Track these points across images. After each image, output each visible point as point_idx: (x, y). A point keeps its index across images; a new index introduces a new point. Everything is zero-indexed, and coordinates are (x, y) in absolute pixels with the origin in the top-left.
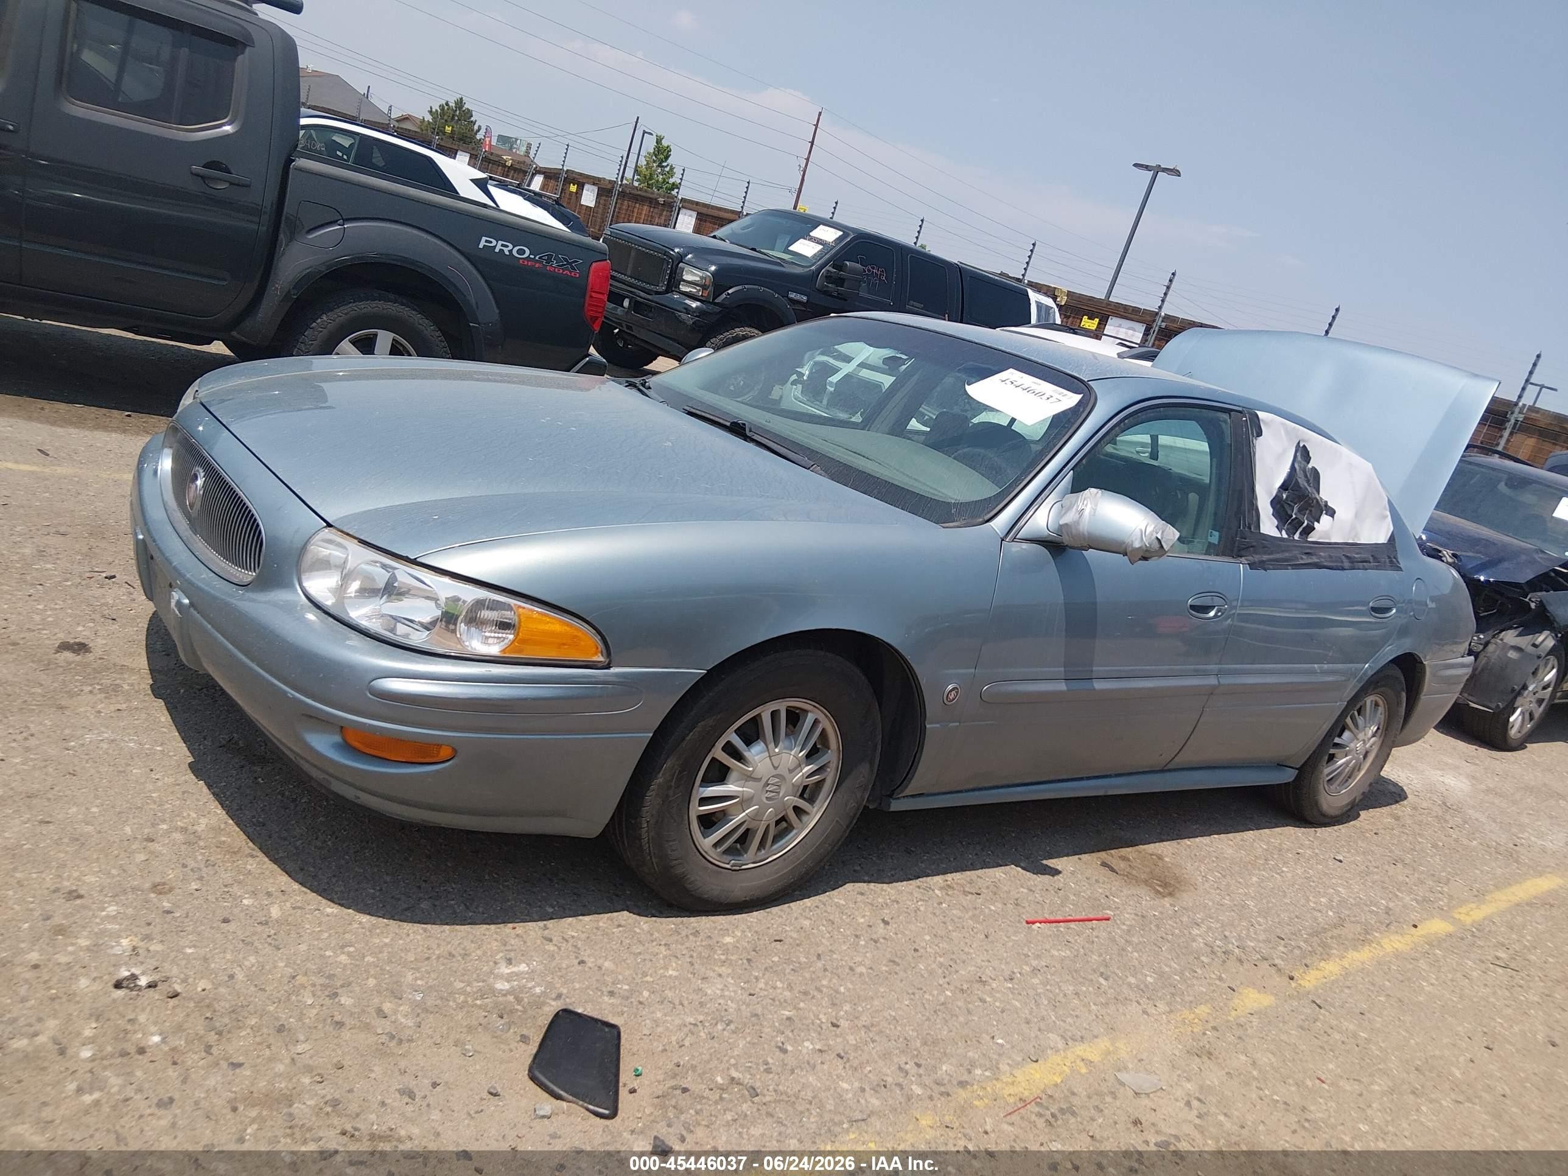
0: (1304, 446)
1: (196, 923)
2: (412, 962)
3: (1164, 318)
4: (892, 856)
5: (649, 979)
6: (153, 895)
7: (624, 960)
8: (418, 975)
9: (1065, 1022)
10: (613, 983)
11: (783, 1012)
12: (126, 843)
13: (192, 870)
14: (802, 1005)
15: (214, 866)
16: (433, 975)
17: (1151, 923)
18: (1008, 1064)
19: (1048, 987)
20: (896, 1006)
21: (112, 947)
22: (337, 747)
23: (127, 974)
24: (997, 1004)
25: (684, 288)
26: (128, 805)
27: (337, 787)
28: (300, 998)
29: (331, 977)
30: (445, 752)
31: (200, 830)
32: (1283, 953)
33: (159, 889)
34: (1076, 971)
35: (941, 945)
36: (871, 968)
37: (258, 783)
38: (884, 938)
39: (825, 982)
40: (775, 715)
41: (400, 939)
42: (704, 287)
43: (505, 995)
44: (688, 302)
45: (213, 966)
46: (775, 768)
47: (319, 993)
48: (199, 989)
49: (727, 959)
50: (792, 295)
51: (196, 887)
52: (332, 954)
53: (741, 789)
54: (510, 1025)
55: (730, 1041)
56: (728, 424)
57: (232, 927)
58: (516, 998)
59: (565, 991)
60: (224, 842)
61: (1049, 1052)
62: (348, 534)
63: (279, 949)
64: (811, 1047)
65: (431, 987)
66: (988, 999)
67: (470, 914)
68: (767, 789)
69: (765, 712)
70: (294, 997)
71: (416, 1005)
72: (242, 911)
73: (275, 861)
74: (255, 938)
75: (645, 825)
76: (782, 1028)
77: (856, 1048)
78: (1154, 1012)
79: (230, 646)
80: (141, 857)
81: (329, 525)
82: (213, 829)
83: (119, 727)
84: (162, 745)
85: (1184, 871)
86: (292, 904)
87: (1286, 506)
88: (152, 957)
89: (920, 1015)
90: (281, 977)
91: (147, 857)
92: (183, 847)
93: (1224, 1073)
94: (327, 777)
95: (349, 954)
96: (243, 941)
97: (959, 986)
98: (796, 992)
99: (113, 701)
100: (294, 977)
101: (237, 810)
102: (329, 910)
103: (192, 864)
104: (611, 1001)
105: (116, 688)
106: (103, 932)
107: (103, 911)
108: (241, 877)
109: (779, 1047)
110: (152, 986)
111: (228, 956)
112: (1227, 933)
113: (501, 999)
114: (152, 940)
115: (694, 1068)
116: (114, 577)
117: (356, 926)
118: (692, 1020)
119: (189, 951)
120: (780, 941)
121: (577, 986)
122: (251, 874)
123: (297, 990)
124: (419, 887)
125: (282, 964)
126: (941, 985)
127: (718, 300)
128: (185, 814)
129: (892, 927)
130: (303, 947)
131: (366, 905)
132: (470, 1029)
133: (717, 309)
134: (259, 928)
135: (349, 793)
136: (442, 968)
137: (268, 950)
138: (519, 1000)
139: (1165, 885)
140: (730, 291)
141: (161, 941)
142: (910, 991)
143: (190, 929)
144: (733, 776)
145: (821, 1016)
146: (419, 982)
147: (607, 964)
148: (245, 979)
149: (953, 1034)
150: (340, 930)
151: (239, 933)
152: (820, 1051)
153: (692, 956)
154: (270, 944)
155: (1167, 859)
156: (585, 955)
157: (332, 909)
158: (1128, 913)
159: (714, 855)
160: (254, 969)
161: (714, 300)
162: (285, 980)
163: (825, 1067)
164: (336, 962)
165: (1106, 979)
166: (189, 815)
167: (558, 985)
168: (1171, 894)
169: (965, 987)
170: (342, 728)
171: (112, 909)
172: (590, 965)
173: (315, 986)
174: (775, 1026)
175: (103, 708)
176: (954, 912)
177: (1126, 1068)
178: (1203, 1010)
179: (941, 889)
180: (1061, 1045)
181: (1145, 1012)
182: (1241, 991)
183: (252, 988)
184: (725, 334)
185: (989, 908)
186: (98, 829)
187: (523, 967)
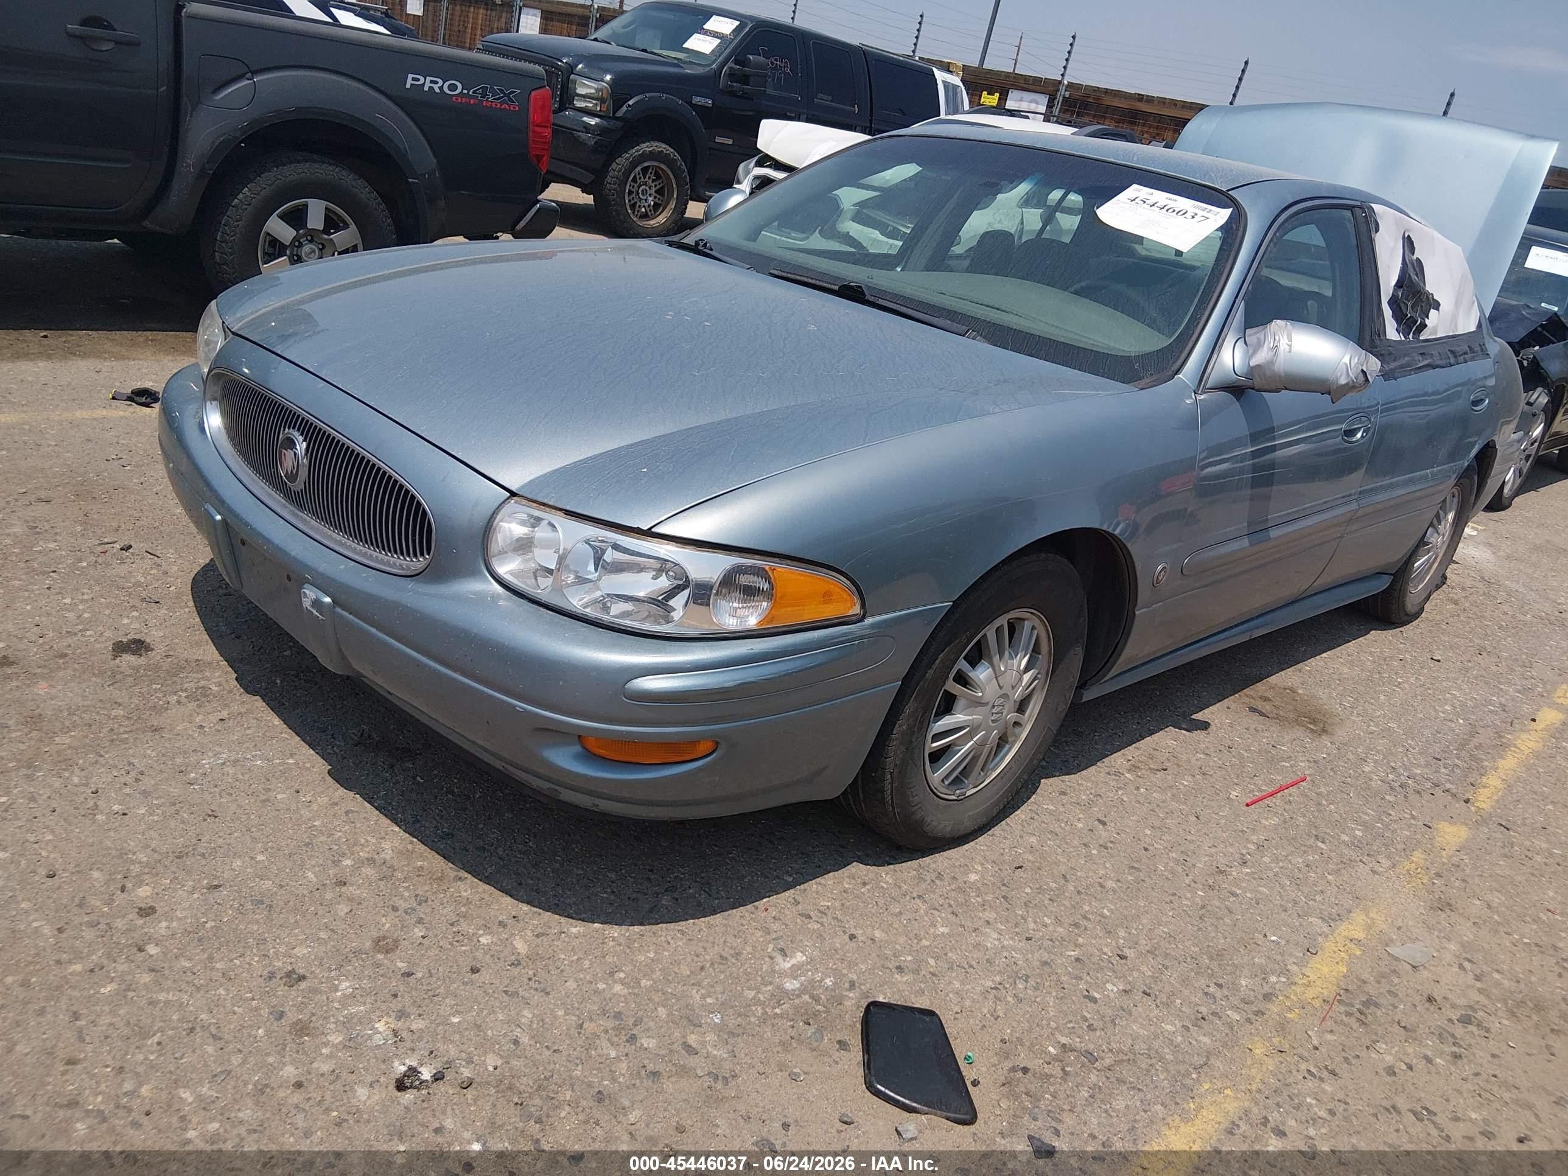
0: (1409, 236)
1: (444, 980)
2: (689, 976)
3: (1067, 86)
4: (1066, 742)
5: (925, 942)
6: (380, 956)
7: (891, 925)
8: (703, 991)
9: (1315, 900)
10: (895, 955)
11: (1068, 953)
12: (317, 894)
13: (406, 913)
14: (1081, 940)
15: (426, 901)
16: (719, 989)
17: (1326, 769)
18: (1294, 963)
19: (1281, 864)
20: (1164, 920)
21: (370, 1037)
22: (578, 757)
23: (403, 1069)
24: (1249, 895)
25: (579, 104)
26: (295, 843)
27: (567, 795)
28: (599, 1051)
29: (618, 1015)
30: (704, 747)
31: (388, 857)
32: (1447, 775)
33: (385, 945)
34: (1293, 839)
35: (1163, 837)
36: (1118, 881)
37: (419, 783)
38: (1112, 842)
39: (1087, 908)
40: (999, 630)
41: (664, 950)
42: (602, 100)
43: (799, 996)
44: (585, 119)
45: (489, 1033)
46: (1001, 687)
47: (616, 1039)
48: (491, 1069)
49: (984, 901)
50: (696, 100)
51: (421, 934)
52: (604, 986)
53: (970, 718)
54: (820, 1030)
55: (1038, 1000)
56: (836, 288)
57: (484, 976)
58: (812, 997)
59: (855, 977)
60: (422, 867)
61: (1320, 939)
62: (544, 504)
63: (548, 994)
64: (1115, 989)
65: (723, 1004)
66: (1238, 892)
67: (716, 902)
68: (994, 711)
69: (990, 632)
70: (593, 1052)
71: (719, 1029)
72: (485, 953)
73: (487, 880)
74: (516, 985)
75: (889, 776)
76: (1076, 972)
77: (1156, 979)
78: (1381, 869)
79: (414, 654)
80: (343, 909)
81: (513, 494)
82: (401, 852)
83: (234, 742)
84: (292, 755)
85: (1320, 702)
86: (533, 931)
87: (1402, 305)
88: (421, 1038)
89: (1190, 927)
90: (568, 1029)
91: (349, 908)
92: (382, 884)
93: (1470, 924)
94: (553, 786)
95: (622, 982)
96: (506, 992)
97: (1205, 882)
98: (1066, 925)
99: (209, 708)
100: (581, 1026)
101: (414, 823)
102: (574, 930)
103: (402, 905)
104: (905, 979)
105: (205, 691)
106: (350, 1018)
107: (336, 990)
108: (463, 909)
109: (1085, 997)
110: (438, 1077)
111: (500, 1017)
112: (1393, 764)
113: (797, 1001)
114: (409, 1016)
115: (1020, 1040)
116: (130, 547)
117: (611, 944)
118: (990, 984)
119: (456, 1020)
120: (1021, 867)
121: (863, 967)
122: (470, 903)
123: (591, 1043)
124: (649, 879)
125: (561, 1013)
126: (1189, 886)
127: (619, 114)
128: (363, 841)
129: (1111, 826)
130: (571, 984)
131: (608, 914)
132: (785, 1046)
133: (619, 124)
134: (515, 971)
135: (584, 801)
136: (722, 977)
137: (537, 997)
138: (816, 999)
139: (1314, 721)
140: (631, 102)
141: (420, 1015)
142: (1167, 900)
143: (441, 990)
144: (960, 704)
145: (1105, 950)
146: (709, 1000)
147: (878, 934)
148: (532, 1042)
149: (1228, 940)
150: (598, 953)
151: (497, 982)
152: (1125, 991)
153: (950, 906)
154: (536, 989)
155: (1300, 692)
156: (851, 926)
157: (576, 928)
158: (1301, 761)
159: (942, 790)
160: (535, 1026)
161: (614, 113)
162: (574, 1032)
163: (1140, 1009)
164: (614, 995)
165: (1323, 842)
166: (367, 841)
167: (845, 971)
168: (1324, 731)
169: (1211, 882)
170: (580, 737)
171: (345, 986)
172: (861, 938)
173: (607, 1031)
174: (1070, 973)
175: (204, 720)
176: (1155, 795)
177: (1392, 940)
178: (1418, 856)
179: (1129, 771)
180: (1326, 929)
181: (1374, 872)
182: (1435, 826)
183: (547, 1053)
184: (630, 152)
185: (1183, 784)
186: (277, 881)
187: (800, 957)
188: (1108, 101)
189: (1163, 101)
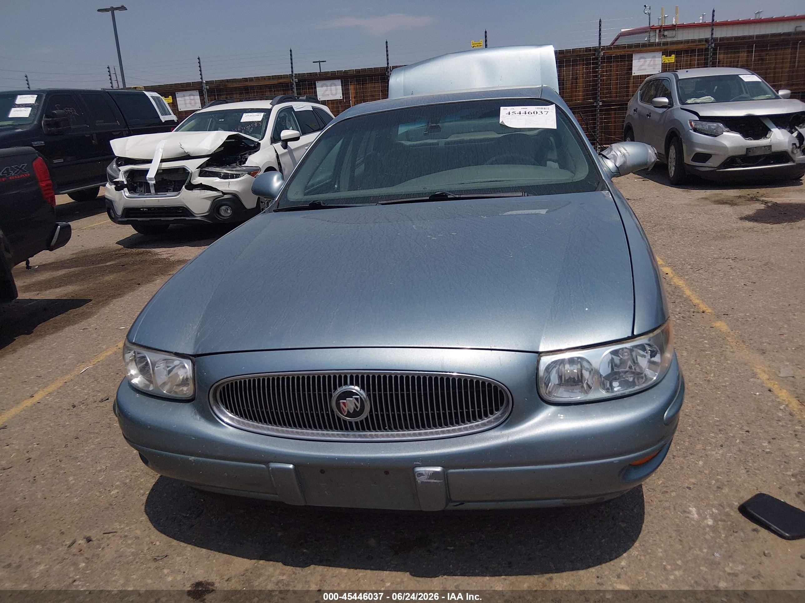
3: (206, 83)
18: (775, 398)
24: (728, 384)
43: (718, 524)
50: (35, 144)
58: (721, 521)
61: (764, 385)
65: (709, 548)
66: (724, 384)
71: (725, 558)
81: (539, 353)
86: (614, 577)
95: (674, 569)
98: (719, 432)
102: (623, 564)
113: (721, 527)
116: (89, 537)
146: (704, 551)
163: (782, 445)
178: (729, 339)
180: (759, 381)
188: (231, 85)
189: (258, 79)
